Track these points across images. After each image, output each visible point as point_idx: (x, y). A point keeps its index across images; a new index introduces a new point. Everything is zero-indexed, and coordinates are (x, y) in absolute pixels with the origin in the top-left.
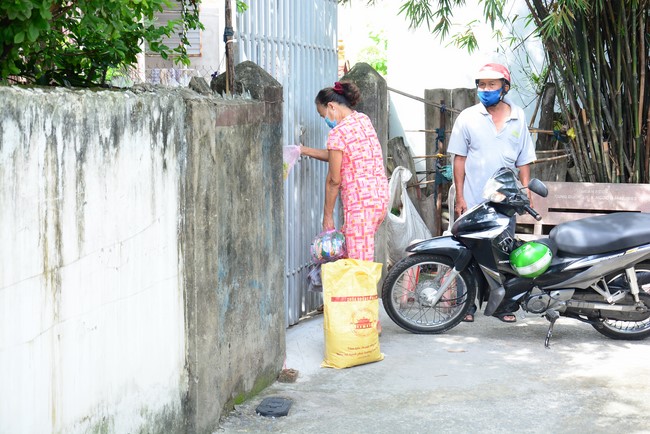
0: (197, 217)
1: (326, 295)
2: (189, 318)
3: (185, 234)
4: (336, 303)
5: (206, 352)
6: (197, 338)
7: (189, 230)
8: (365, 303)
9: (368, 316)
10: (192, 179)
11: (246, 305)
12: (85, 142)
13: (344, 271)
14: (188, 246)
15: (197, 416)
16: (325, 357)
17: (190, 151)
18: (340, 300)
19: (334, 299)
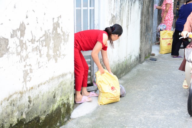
0: (143, 18)
1: (161, 38)
2: (141, 39)
3: (141, 22)
4: (163, 40)
5: (143, 46)
6: (142, 43)
7: (142, 21)
8: (170, 40)
9: (170, 43)
10: (143, 10)
11: (147, 39)
12: (132, 2)
13: (165, 33)
14: (141, 24)
15: (142, 59)
16: (159, 52)
17: (143, 5)
18: (164, 39)
19: (163, 39)
